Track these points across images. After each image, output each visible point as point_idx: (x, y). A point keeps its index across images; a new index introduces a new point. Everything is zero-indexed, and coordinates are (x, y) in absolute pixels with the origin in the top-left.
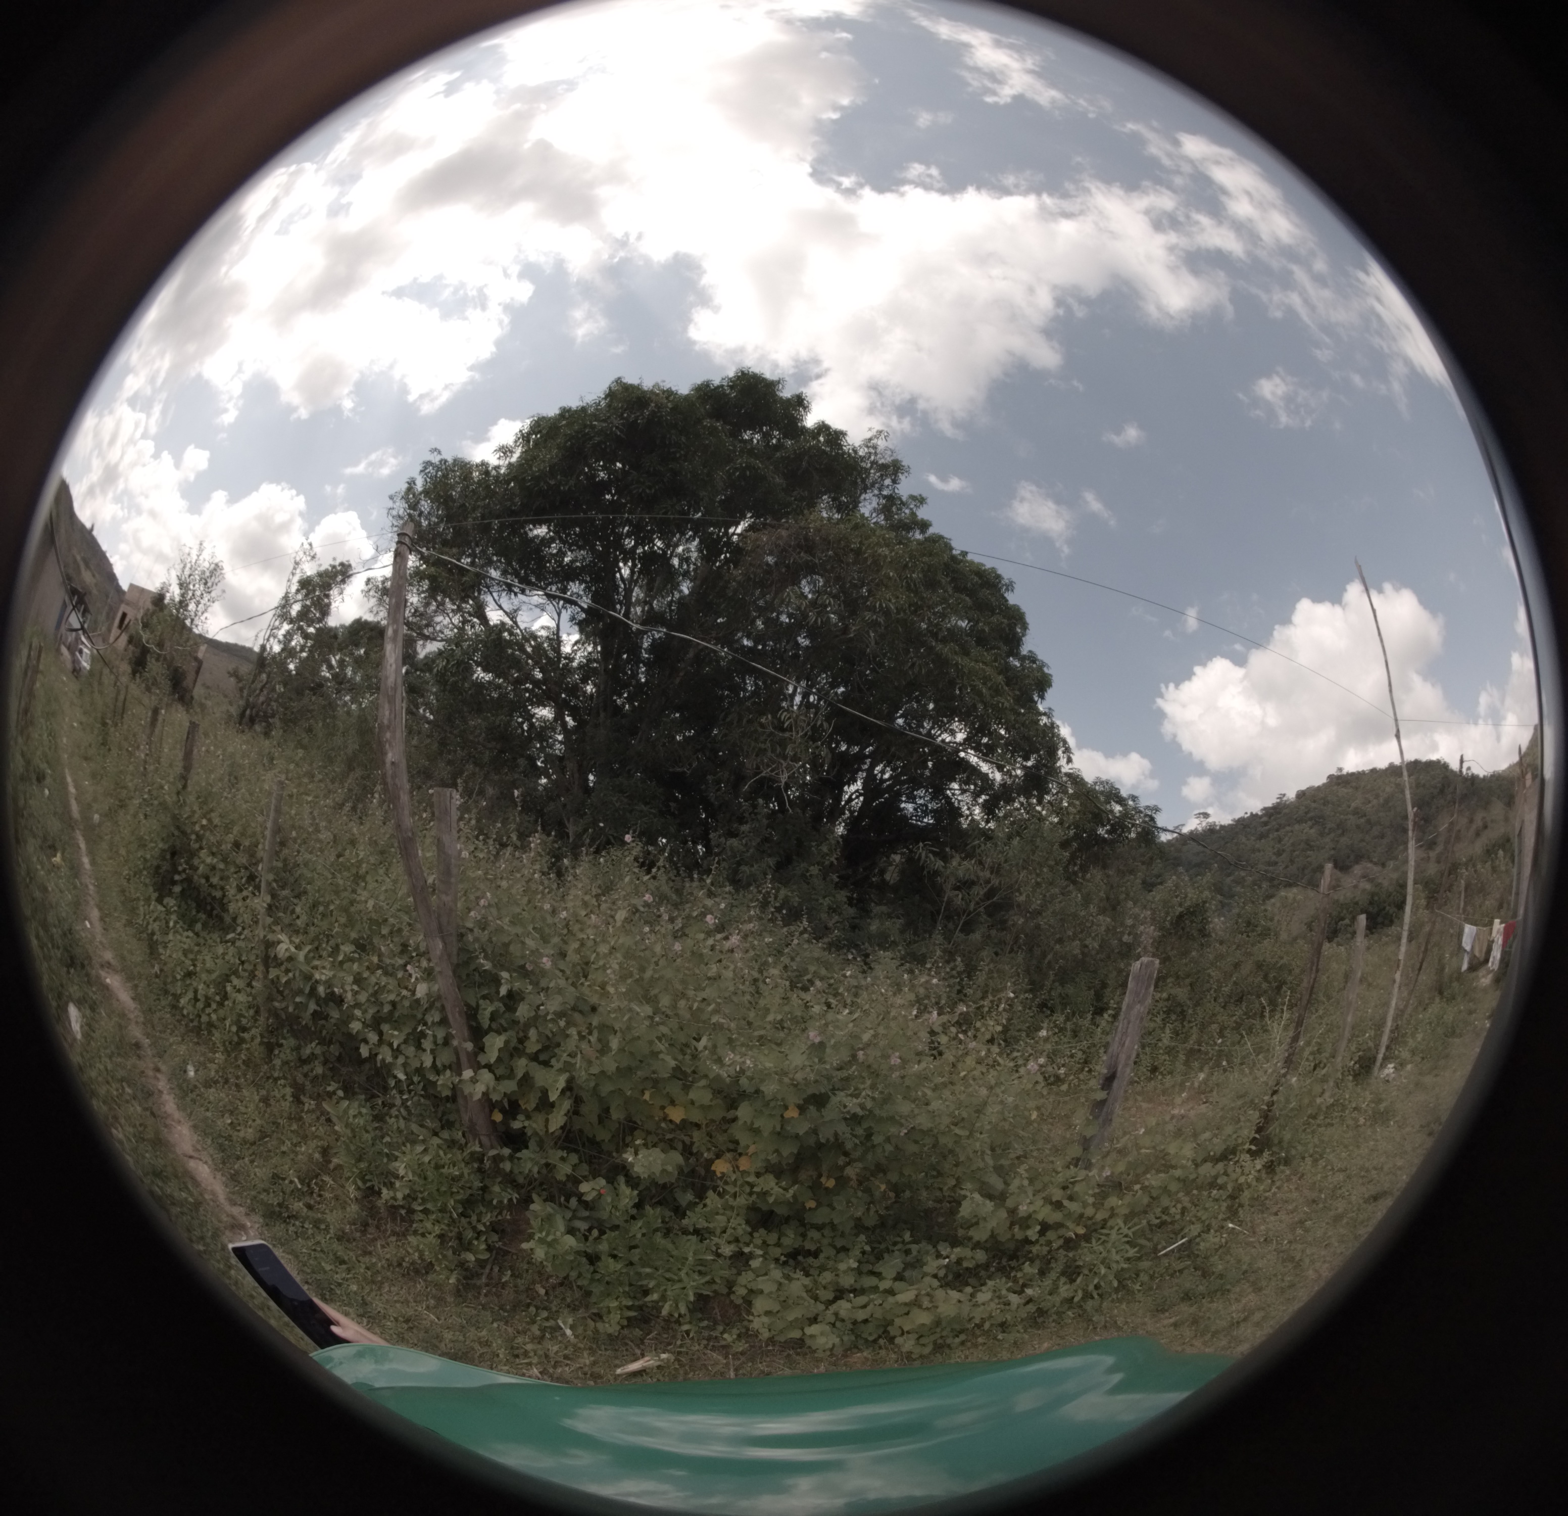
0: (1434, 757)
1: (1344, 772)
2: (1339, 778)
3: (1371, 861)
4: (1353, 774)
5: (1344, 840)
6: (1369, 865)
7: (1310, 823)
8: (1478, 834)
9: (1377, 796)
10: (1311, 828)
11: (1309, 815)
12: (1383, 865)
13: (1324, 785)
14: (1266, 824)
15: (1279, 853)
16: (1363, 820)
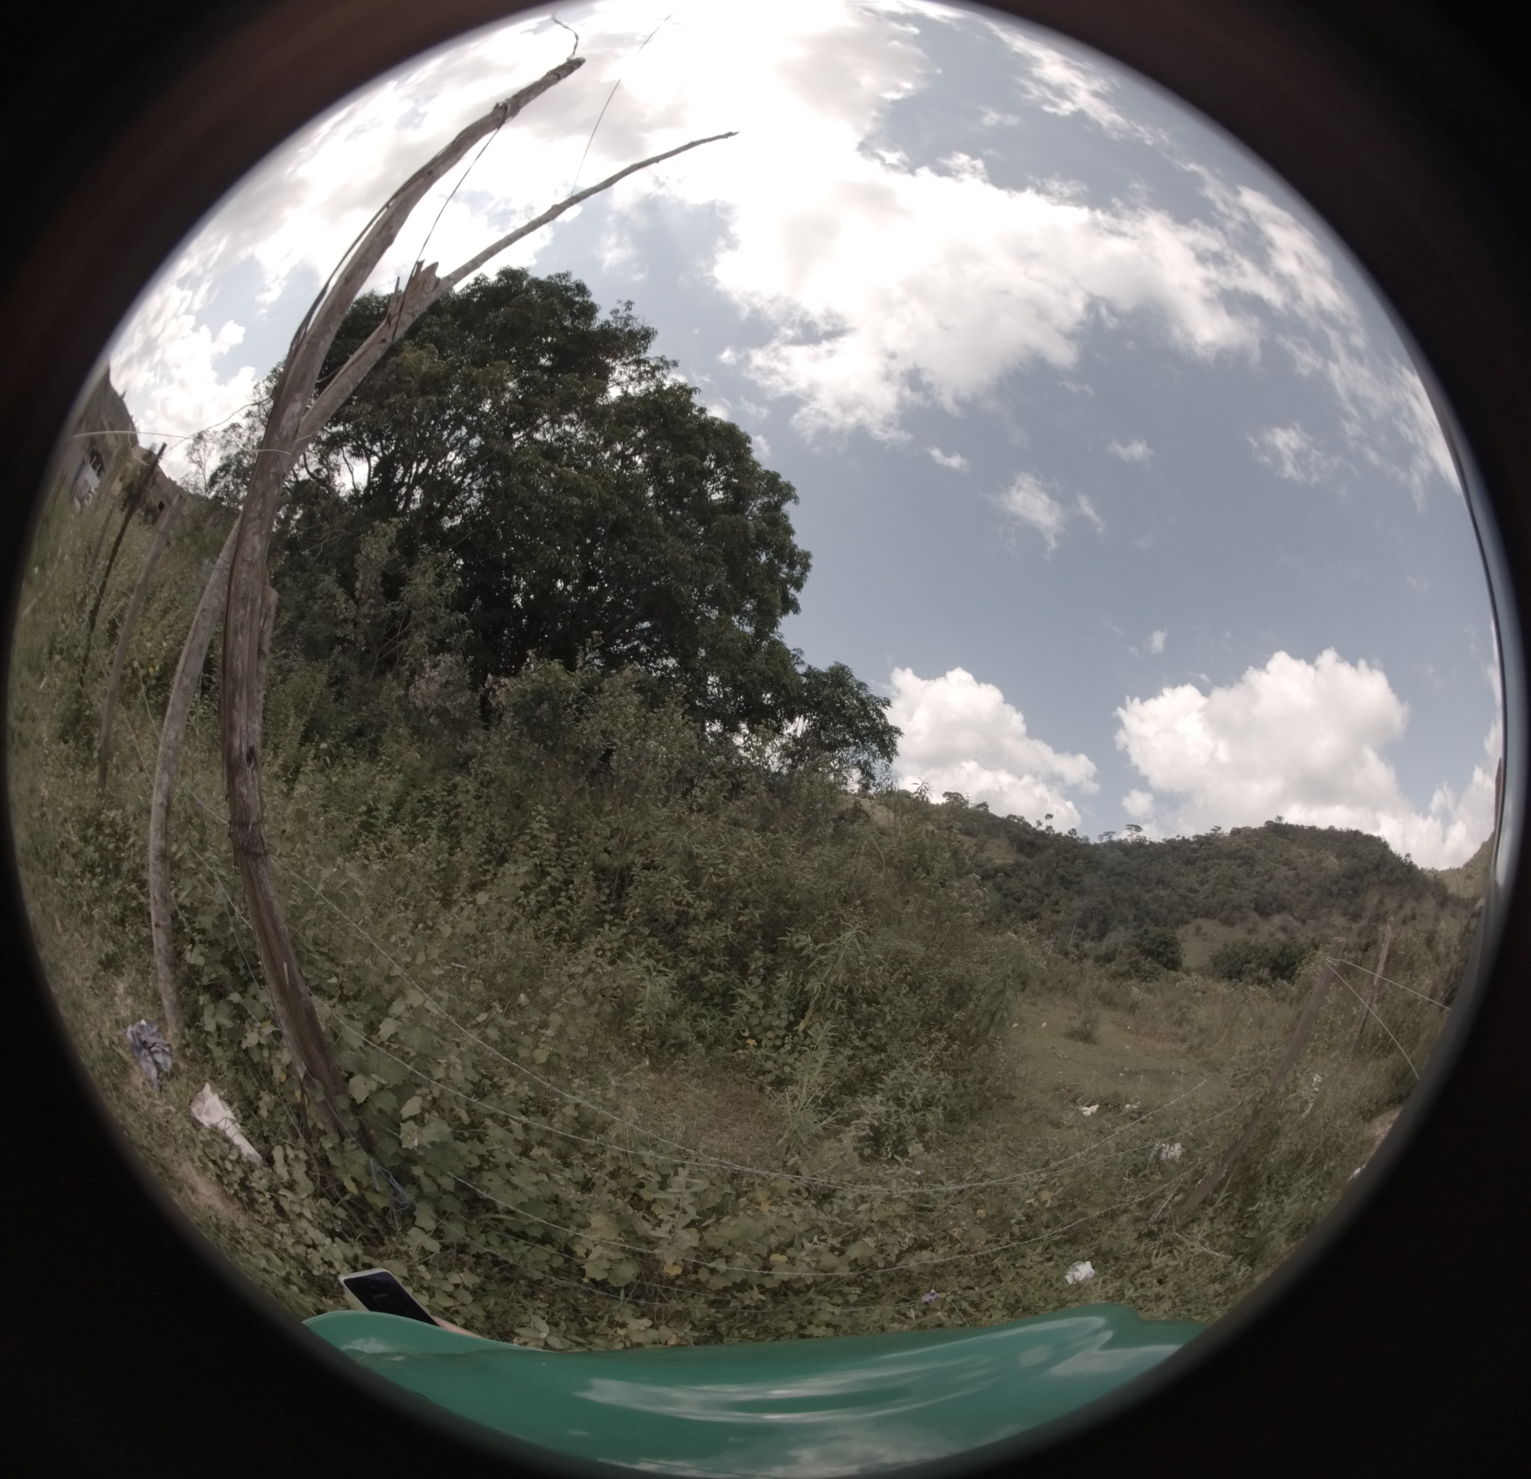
1: (1284, 822)
2: (1277, 826)
3: (1292, 915)
4: (1291, 826)
5: (1270, 886)
6: (1290, 918)
11: (1242, 853)
13: (1260, 828)
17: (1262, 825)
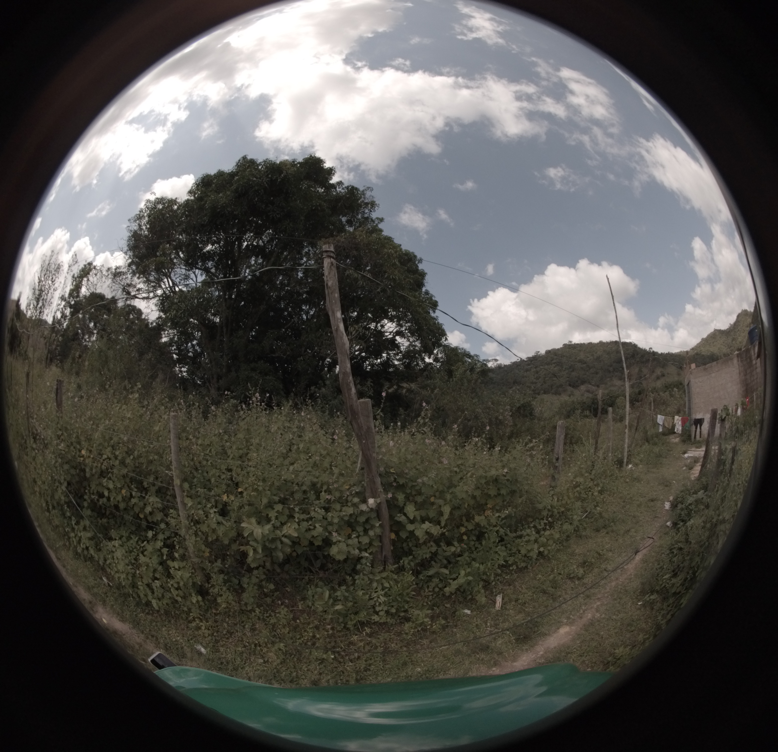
0: (628, 341)
1: (573, 343)
2: (569, 345)
3: (591, 384)
4: (578, 344)
5: (574, 374)
6: (590, 386)
7: (554, 365)
8: (658, 378)
9: (593, 355)
10: (554, 367)
11: (554, 361)
12: (598, 386)
13: (561, 348)
14: (529, 365)
15: (537, 378)
16: (585, 365)
17: (562, 346)
